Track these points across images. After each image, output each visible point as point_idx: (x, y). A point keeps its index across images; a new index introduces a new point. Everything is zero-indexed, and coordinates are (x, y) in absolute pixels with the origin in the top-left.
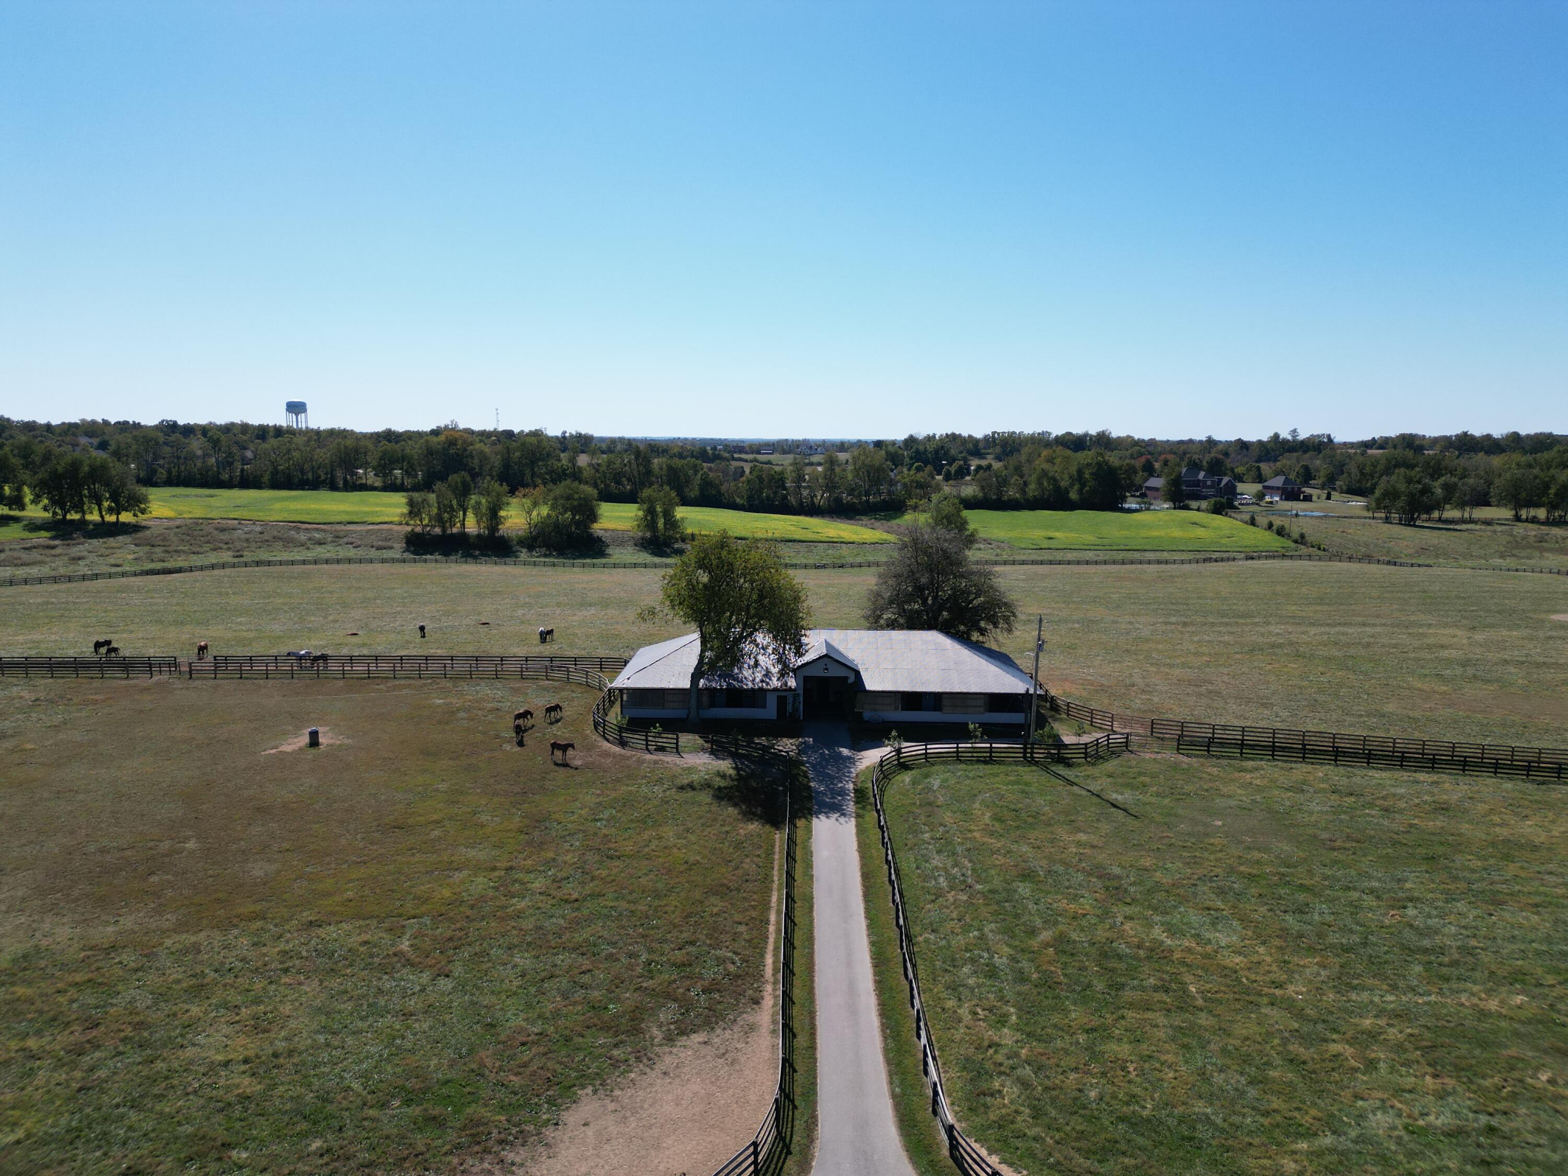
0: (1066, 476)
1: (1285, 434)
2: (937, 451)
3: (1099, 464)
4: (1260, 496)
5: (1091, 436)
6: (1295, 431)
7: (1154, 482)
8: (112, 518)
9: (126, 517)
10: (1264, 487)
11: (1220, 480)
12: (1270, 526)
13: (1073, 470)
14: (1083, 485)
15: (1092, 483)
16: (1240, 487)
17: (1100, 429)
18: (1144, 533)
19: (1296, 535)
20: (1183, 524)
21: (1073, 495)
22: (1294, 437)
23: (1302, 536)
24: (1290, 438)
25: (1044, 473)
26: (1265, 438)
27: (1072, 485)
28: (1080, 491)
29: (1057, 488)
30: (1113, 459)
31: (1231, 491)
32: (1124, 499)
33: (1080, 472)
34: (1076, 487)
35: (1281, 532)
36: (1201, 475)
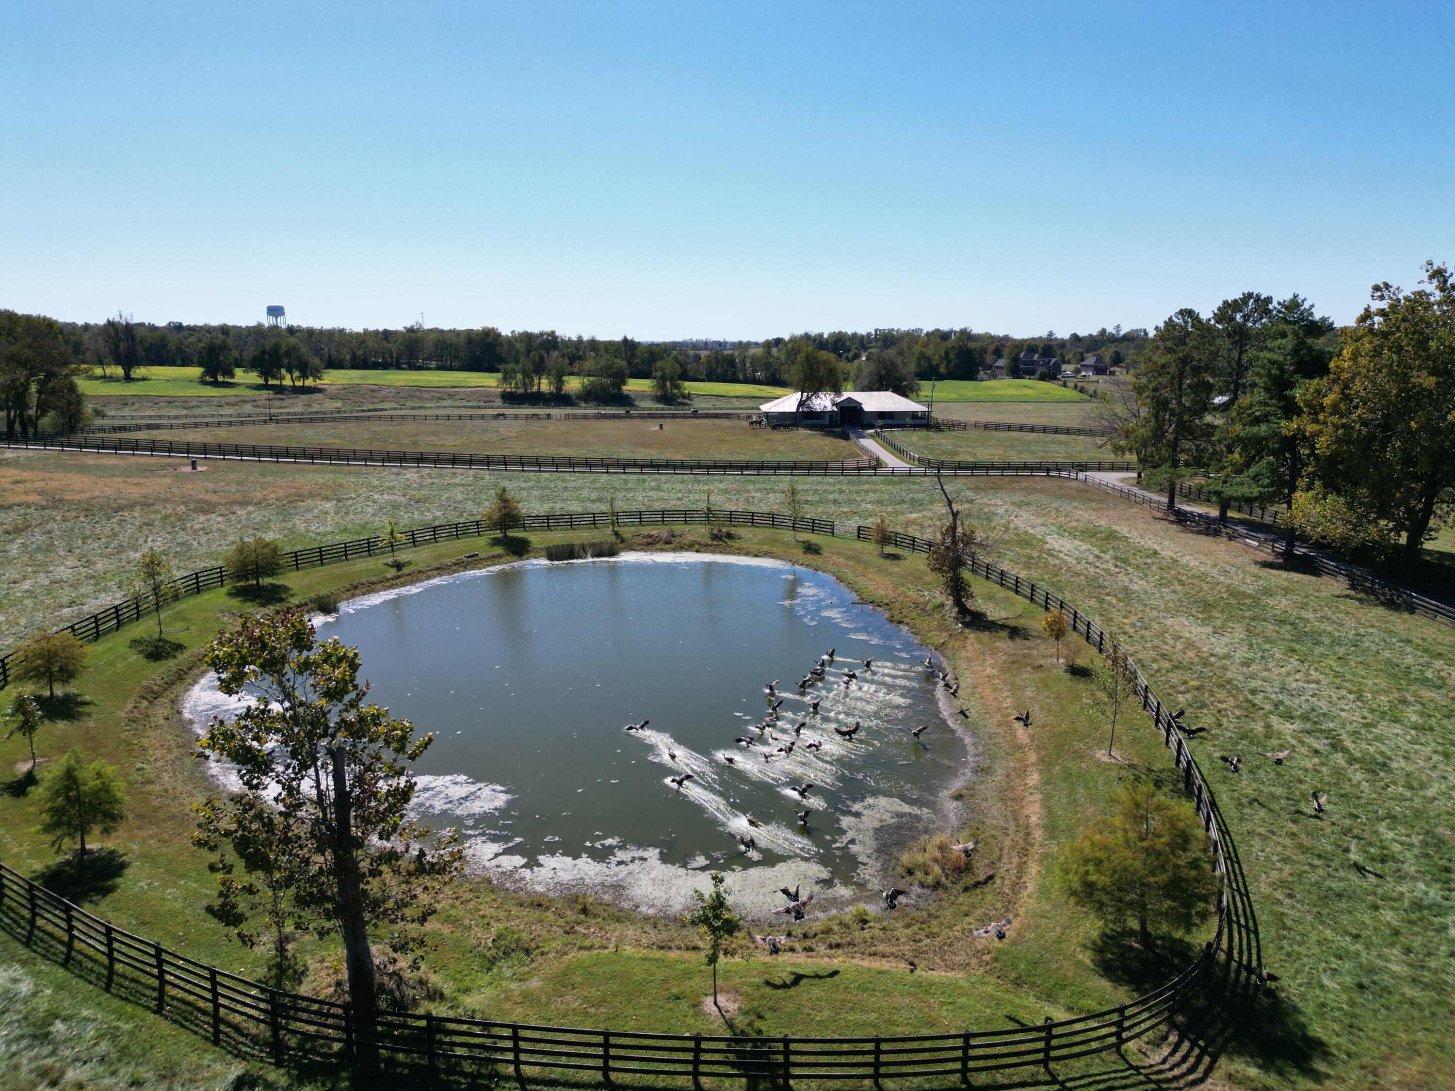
0: (937, 357)
1: (1110, 329)
2: (836, 343)
3: (960, 347)
4: (1077, 371)
5: (955, 332)
6: (1118, 326)
7: (1001, 363)
8: (299, 383)
9: (309, 382)
10: (1082, 366)
11: (1050, 361)
12: (1076, 387)
13: (942, 351)
14: (949, 363)
15: (955, 361)
16: (1064, 367)
17: (962, 327)
18: (990, 392)
19: (1091, 392)
20: (1018, 387)
21: (942, 370)
22: (1118, 331)
23: (1095, 392)
24: (1114, 332)
25: (922, 355)
26: (1095, 333)
27: (941, 363)
28: (947, 367)
29: (930, 366)
30: (972, 345)
31: (1057, 369)
32: (978, 372)
33: (947, 353)
34: (945, 363)
35: (1082, 390)
36: (1036, 357)
